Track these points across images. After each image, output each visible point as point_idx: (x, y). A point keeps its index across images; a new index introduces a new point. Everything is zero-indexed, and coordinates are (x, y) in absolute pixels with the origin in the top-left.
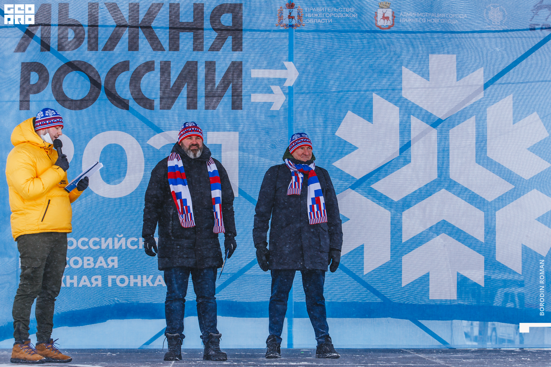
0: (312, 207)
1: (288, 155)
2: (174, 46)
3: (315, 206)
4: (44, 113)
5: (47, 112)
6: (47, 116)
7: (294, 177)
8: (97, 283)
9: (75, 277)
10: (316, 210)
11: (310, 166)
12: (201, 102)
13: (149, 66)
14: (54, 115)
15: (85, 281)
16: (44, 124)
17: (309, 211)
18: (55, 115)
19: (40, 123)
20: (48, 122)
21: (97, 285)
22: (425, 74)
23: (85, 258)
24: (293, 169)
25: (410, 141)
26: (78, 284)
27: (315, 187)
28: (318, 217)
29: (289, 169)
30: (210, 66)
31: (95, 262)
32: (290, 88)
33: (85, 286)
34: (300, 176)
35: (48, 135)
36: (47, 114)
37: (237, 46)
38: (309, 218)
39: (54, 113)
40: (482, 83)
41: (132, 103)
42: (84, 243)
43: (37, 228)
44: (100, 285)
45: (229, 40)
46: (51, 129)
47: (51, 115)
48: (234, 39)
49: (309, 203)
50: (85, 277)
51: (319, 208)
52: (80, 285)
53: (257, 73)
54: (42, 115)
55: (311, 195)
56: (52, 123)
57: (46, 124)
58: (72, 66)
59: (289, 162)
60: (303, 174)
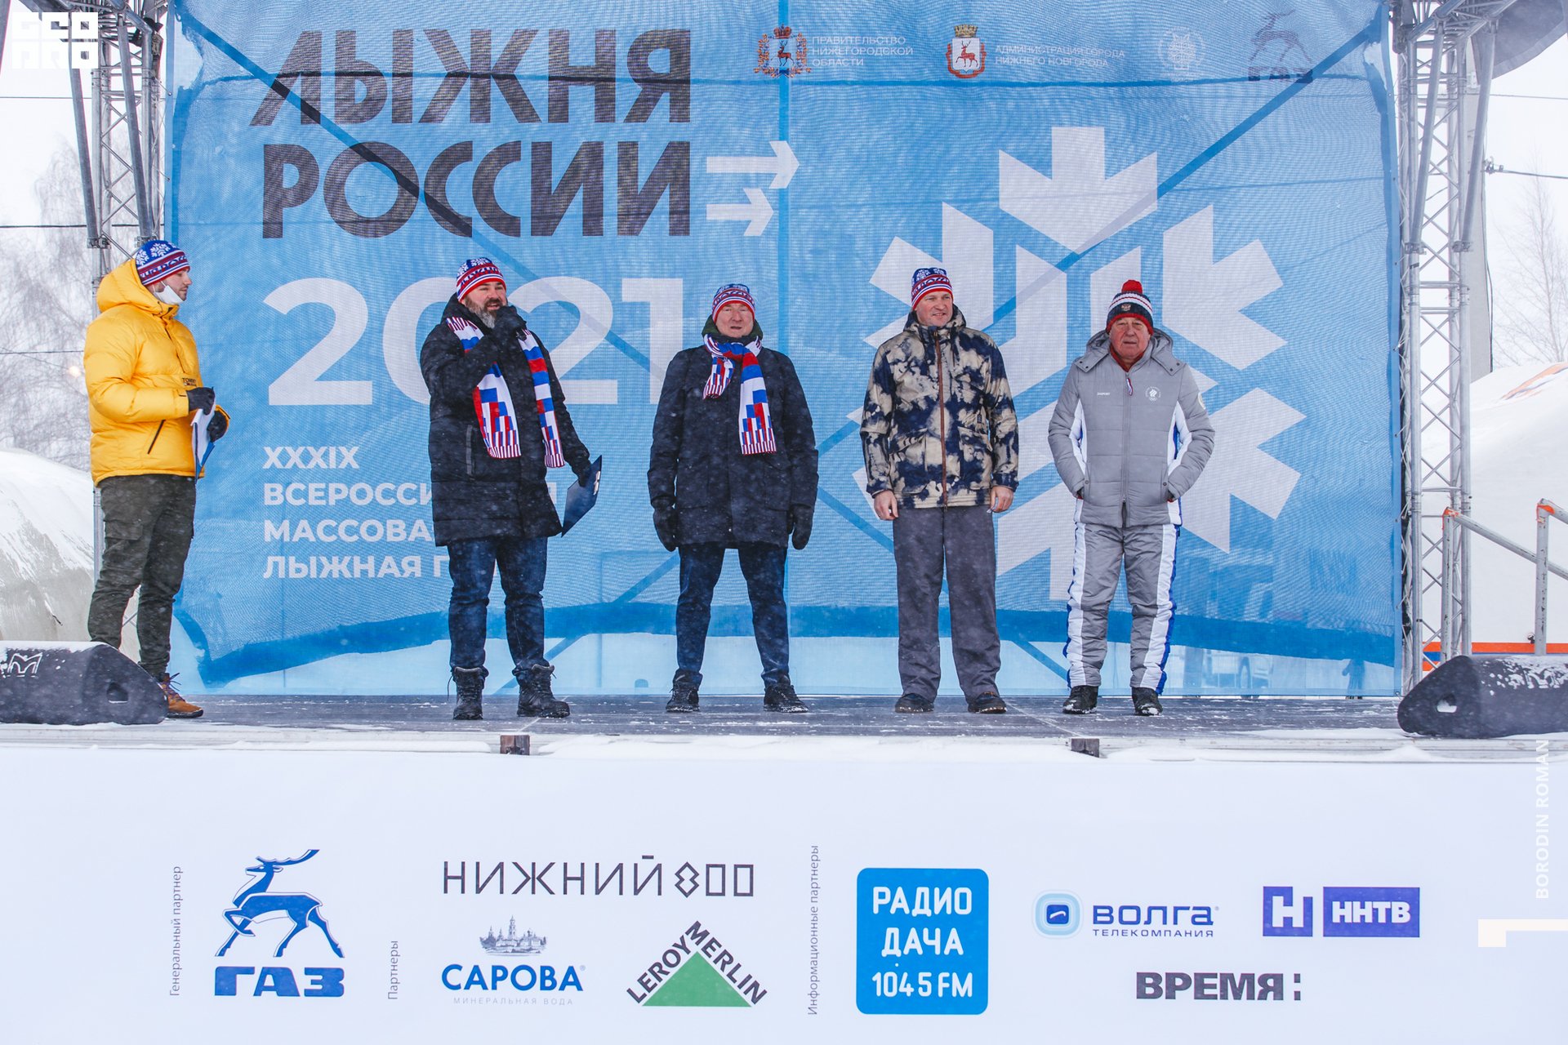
0: (748, 426)
1: (711, 328)
2: (560, 111)
3: (754, 420)
4: (149, 253)
5: (153, 250)
6: (155, 258)
7: (714, 368)
8: (411, 569)
9: (371, 559)
10: (755, 428)
11: (747, 347)
12: (610, 222)
13: (508, 153)
14: (168, 253)
15: (389, 566)
16: (155, 274)
17: (741, 430)
18: (170, 251)
19: (147, 273)
20: (159, 268)
21: (413, 574)
22: (1042, 163)
23: (390, 523)
24: (716, 353)
25: (1015, 298)
26: (377, 571)
27: (753, 385)
28: (759, 440)
29: (710, 353)
30: (628, 152)
31: (408, 529)
32: (782, 194)
33: (389, 576)
34: (728, 365)
35: (168, 289)
36: (154, 255)
37: (680, 113)
38: (742, 444)
39: (167, 249)
40: (1154, 185)
41: (480, 225)
42: (387, 494)
43: (138, 464)
44: (418, 574)
45: (665, 98)
46: (168, 279)
47: (162, 254)
48: (673, 101)
49: (743, 414)
50: (389, 560)
51: (761, 424)
52: (381, 575)
53: (717, 165)
54: (147, 258)
55: (747, 399)
56: (167, 268)
57: (158, 272)
58: (366, 152)
59: (709, 342)
60: (733, 360)
